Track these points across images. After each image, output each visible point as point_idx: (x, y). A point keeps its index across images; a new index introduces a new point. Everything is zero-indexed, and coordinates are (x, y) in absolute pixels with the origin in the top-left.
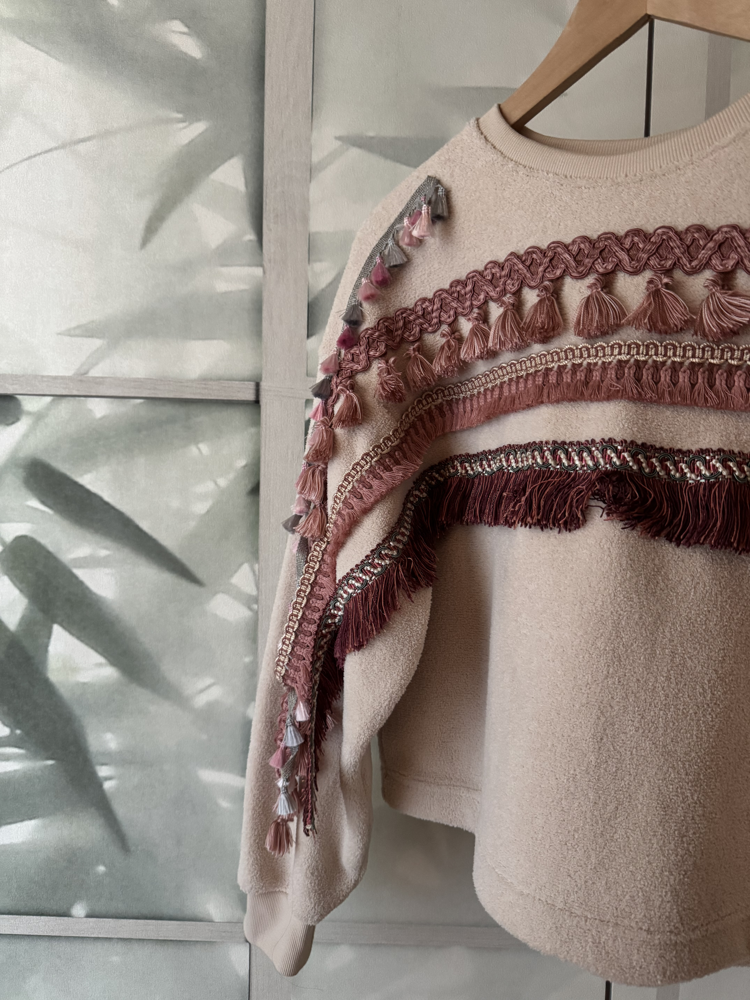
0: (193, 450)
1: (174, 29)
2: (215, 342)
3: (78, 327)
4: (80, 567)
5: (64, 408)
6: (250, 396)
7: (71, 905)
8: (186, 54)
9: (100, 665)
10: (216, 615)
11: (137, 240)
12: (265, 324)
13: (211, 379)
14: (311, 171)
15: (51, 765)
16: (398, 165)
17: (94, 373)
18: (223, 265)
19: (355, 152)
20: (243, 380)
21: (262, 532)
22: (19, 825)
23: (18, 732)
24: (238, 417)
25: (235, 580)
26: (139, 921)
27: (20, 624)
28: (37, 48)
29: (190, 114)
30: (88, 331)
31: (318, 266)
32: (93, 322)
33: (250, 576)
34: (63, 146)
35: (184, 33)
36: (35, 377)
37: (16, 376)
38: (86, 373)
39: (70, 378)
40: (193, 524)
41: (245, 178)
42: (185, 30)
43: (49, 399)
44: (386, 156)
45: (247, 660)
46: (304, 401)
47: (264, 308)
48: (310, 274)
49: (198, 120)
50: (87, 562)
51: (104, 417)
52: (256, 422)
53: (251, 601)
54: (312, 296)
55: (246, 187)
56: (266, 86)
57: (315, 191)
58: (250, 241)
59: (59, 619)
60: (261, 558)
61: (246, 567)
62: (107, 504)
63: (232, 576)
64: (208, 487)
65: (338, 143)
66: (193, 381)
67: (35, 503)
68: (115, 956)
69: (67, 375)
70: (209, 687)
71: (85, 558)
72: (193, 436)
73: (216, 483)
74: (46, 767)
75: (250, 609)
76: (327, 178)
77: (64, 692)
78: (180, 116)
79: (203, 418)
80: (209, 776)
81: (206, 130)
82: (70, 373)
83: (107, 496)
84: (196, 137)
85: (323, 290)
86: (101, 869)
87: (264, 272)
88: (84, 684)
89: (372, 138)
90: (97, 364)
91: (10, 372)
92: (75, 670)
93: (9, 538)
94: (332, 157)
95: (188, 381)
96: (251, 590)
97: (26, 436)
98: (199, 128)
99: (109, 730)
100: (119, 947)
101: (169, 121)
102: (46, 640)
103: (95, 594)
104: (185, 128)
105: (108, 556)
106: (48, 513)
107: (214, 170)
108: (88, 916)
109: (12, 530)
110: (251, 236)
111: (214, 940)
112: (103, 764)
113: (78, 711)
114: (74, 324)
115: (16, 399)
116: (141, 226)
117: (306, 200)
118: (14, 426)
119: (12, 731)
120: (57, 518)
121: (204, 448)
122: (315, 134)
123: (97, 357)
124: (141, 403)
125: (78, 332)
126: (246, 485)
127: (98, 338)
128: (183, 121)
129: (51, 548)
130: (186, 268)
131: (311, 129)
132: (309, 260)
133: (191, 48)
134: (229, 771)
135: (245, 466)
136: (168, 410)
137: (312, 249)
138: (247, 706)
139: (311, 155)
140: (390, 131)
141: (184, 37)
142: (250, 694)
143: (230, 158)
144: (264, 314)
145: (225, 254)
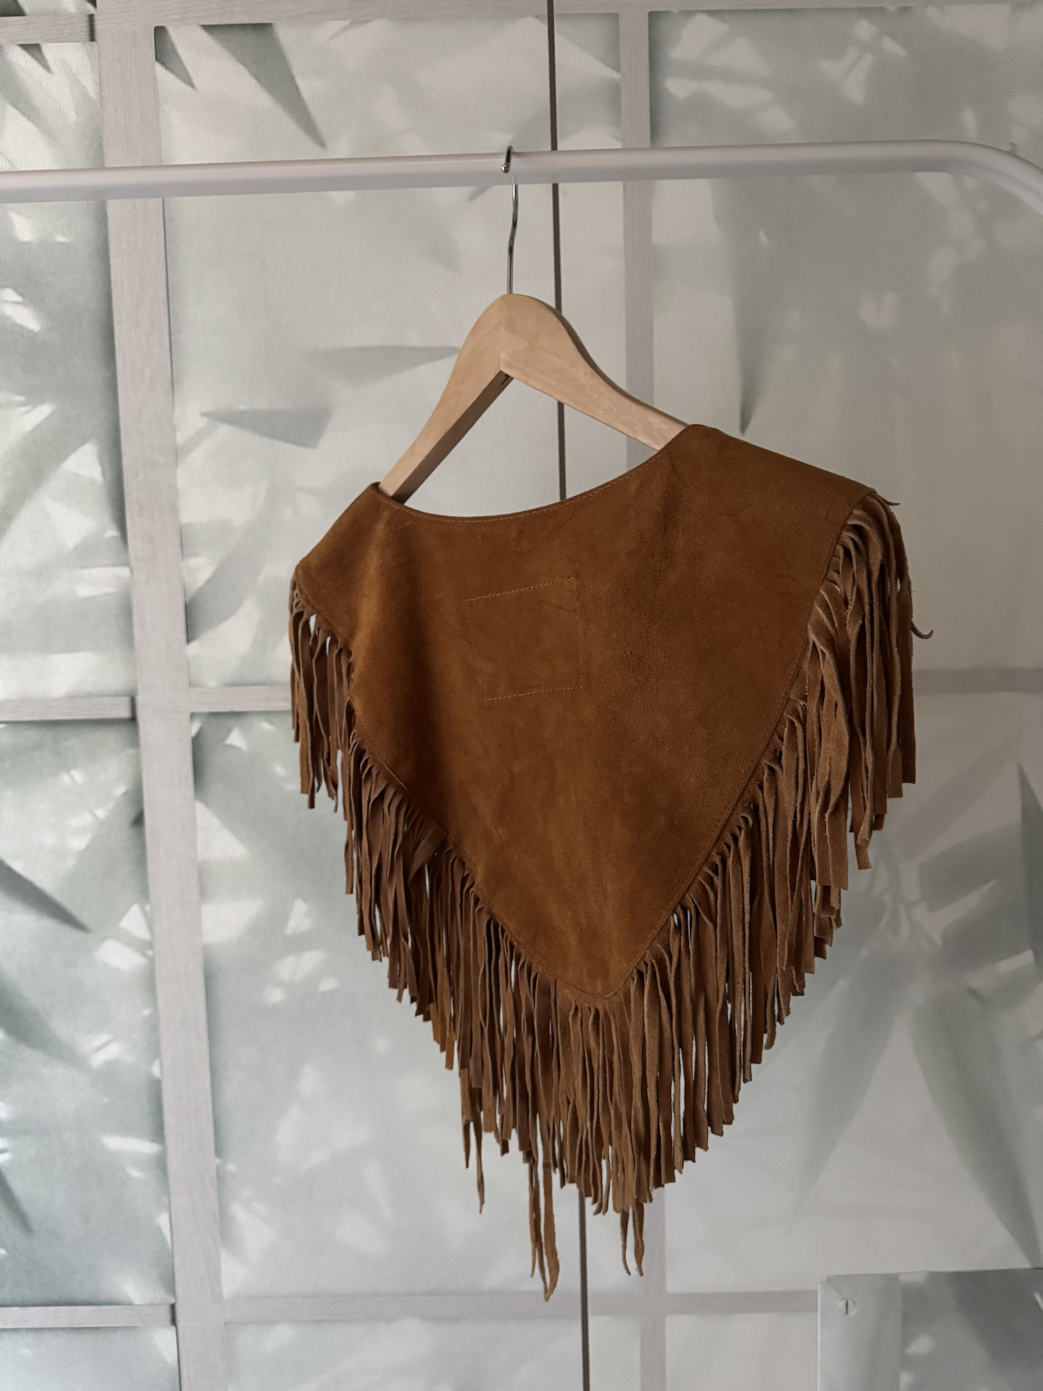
0: (65, 779)
1: (7, 298)
2: (81, 654)
6: (125, 713)
8: (22, 327)
10: (106, 964)
12: (137, 631)
13: (80, 697)
14: (177, 454)
16: (277, 442)
18: (84, 568)
19: (224, 431)
20: (116, 695)
21: (151, 867)
24: (112, 738)
25: (124, 924)
26: (49, 1308)
29: (33, 397)
31: (194, 562)
33: (142, 920)
35: (18, 303)
40: (71, 862)
41: (102, 466)
42: (19, 299)
44: (262, 433)
45: (146, 1012)
46: (188, 715)
47: (134, 612)
48: (184, 571)
49: (42, 402)
52: (135, 742)
53: (144, 947)
54: (189, 596)
55: (104, 476)
56: (117, 359)
57: (182, 478)
58: (113, 537)
60: (151, 898)
61: (135, 909)
63: (120, 919)
64: (86, 818)
65: (203, 422)
66: (59, 700)
68: (25, 1349)
70: (106, 1044)
72: (64, 765)
73: (93, 815)
75: (144, 955)
76: (197, 458)
78: (21, 398)
79: (73, 741)
80: (114, 1142)
81: (53, 414)
84: (42, 423)
85: (201, 589)
86: (2, 1252)
87: (132, 572)
89: (243, 412)
94: (200, 436)
95: (54, 700)
96: (142, 933)
98: (45, 411)
100: (30, 1338)
101: (10, 405)
104: (28, 412)
107: (66, 458)
110: (113, 532)
111: (136, 1325)
117: (173, 488)
121: (78, 775)
122: (177, 412)
126: (128, 815)
128: (24, 404)
130: (42, 572)
131: (173, 405)
132: (183, 554)
133: (28, 319)
134: (138, 1137)
135: (125, 794)
136: (33, 735)
137: (185, 542)
138: (151, 1063)
139: (175, 437)
140: (263, 403)
141: (19, 307)
142: (154, 1050)
143: (82, 444)
144: (135, 619)
145: (85, 554)
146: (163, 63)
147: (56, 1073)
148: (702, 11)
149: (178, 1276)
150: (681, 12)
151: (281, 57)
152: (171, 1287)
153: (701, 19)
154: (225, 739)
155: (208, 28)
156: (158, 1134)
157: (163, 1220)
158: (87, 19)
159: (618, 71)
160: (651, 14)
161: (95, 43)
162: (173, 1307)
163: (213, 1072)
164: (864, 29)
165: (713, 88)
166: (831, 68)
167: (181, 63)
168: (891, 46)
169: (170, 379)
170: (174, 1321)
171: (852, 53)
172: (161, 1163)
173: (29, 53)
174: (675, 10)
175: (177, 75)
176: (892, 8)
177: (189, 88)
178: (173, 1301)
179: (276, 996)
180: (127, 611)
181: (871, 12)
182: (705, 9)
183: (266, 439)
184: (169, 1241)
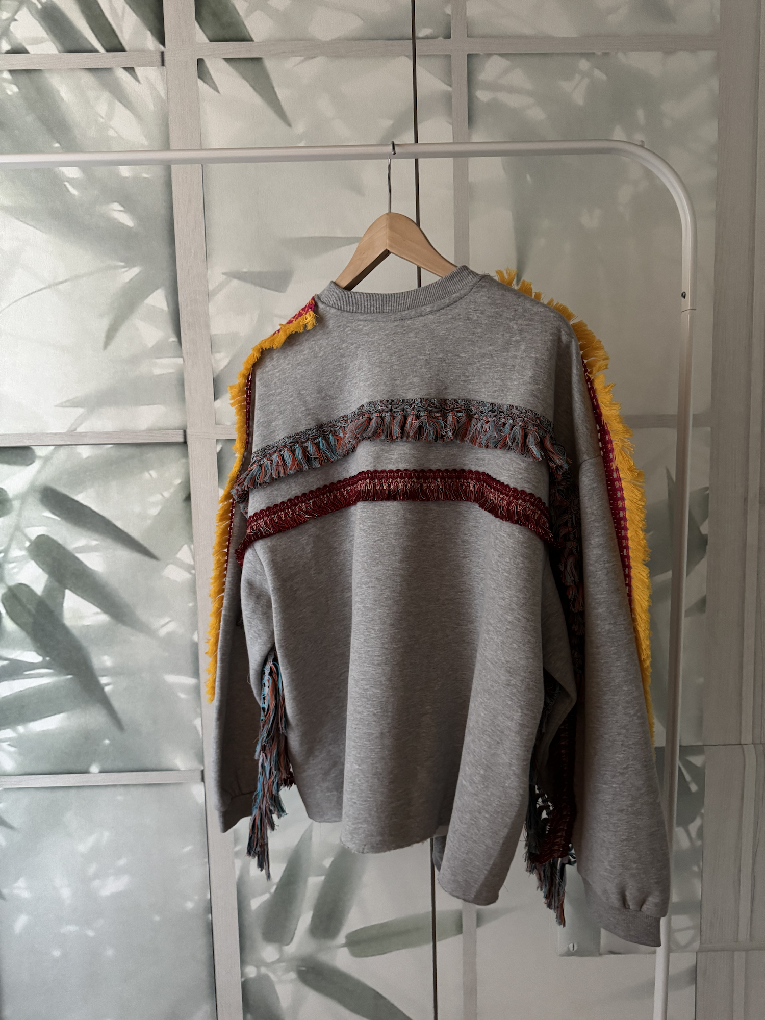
0: (147, 475)
1: (115, 208)
2: (155, 406)
3: (68, 401)
4: (80, 553)
5: (63, 453)
6: (180, 439)
7: (89, 766)
8: (123, 224)
9: (98, 613)
10: (169, 578)
11: (101, 344)
12: (187, 393)
13: (155, 430)
14: (209, 295)
15: (71, 678)
16: (263, 289)
17: (80, 430)
18: (157, 358)
19: (235, 282)
20: (175, 429)
21: (194, 524)
22: (52, 717)
23: (48, 659)
24: (173, 453)
25: (179, 556)
26: (133, 773)
27: (44, 591)
28: (28, 224)
29: (129, 263)
30: (74, 404)
31: (218, 356)
32: (77, 397)
33: (189, 554)
34: (49, 287)
35: (121, 211)
36: (43, 434)
37: (30, 434)
38: (75, 430)
39: (64, 434)
40: (149, 522)
41: (167, 302)
42: (122, 209)
43: (52, 448)
44: (256, 284)
45: (191, 605)
46: (216, 440)
47: (185, 384)
48: (213, 361)
49: (134, 266)
50: (83, 549)
51: (88, 458)
52: (186, 455)
53: (190, 568)
54: (215, 374)
55: (168, 307)
56: (176, 242)
57: (212, 309)
58: (174, 341)
59: (69, 586)
60: (195, 541)
61: (185, 547)
62: (94, 512)
63: (177, 553)
64: (158, 497)
65: (225, 277)
66: (143, 431)
67: (48, 514)
68: (120, 796)
69: (63, 432)
70: (168, 623)
71: (83, 546)
72: (146, 467)
73: (162, 495)
74: (68, 679)
75: (191, 573)
76: (220, 298)
77: (75, 632)
78: (122, 264)
79: (151, 455)
80: (171, 678)
81: (140, 272)
82: (65, 431)
83: (94, 508)
84: (134, 278)
85: (222, 370)
86: (107, 742)
87: (184, 361)
88: (88, 626)
89: (246, 273)
90: (81, 424)
91: (26, 432)
92: (81, 617)
93: (33, 537)
94: (221, 286)
95: (141, 431)
96: (190, 561)
97: (39, 472)
98: (135, 271)
99: (105, 654)
100: (122, 790)
101: (116, 268)
102: (61, 600)
103: (90, 569)
104: (126, 271)
105: (98, 544)
106: (57, 520)
107: (147, 297)
108: (101, 772)
109: (34, 532)
110: (173, 339)
111: (181, 782)
112: (103, 676)
113: (85, 643)
114: (65, 399)
115: (31, 448)
116: (103, 335)
117: (207, 314)
118: (31, 466)
119: (44, 659)
120: (63, 522)
121: (153, 473)
122: (209, 272)
123: (81, 420)
124: (112, 447)
125: (68, 404)
126: (182, 496)
127: (81, 407)
128: (124, 267)
129: (60, 542)
130: (134, 360)
131: (207, 268)
132: (212, 352)
133: (126, 220)
134: (185, 675)
135: (180, 484)
136: (129, 451)
137: (213, 345)
138: (193, 634)
139: (208, 286)
140: (256, 268)
141: (122, 214)
142: (195, 627)
143: (157, 289)
144: (186, 387)
145: (158, 351)
146: (202, 79)
147: (138, 639)
148: (496, 54)
149: (205, 754)
150: (485, 54)
151: (267, 77)
152: (202, 760)
153: (495, 57)
155: (227, 60)
156: (196, 673)
157: (198, 722)
158: (159, 54)
159: (451, 86)
160: (468, 55)
161: (164, 67)
162: (203, 772)
164: (584, 64)
165: (503, 97)
166: (566, 86)
167: (212, 79)
168: (597, 73)
169: (205, 253)
170: (203, 780)
171: (578, 77)
172: (197, 689)
173: (128, 72)
174: (481, 53)
175: (210, 86)
176: (599, 53)
177: (216, 93)
178: (202, 768)
180: (181, 383)
181: (588, 55)
182: (498, 52)
183: (258, 288)
184: (201, 733)
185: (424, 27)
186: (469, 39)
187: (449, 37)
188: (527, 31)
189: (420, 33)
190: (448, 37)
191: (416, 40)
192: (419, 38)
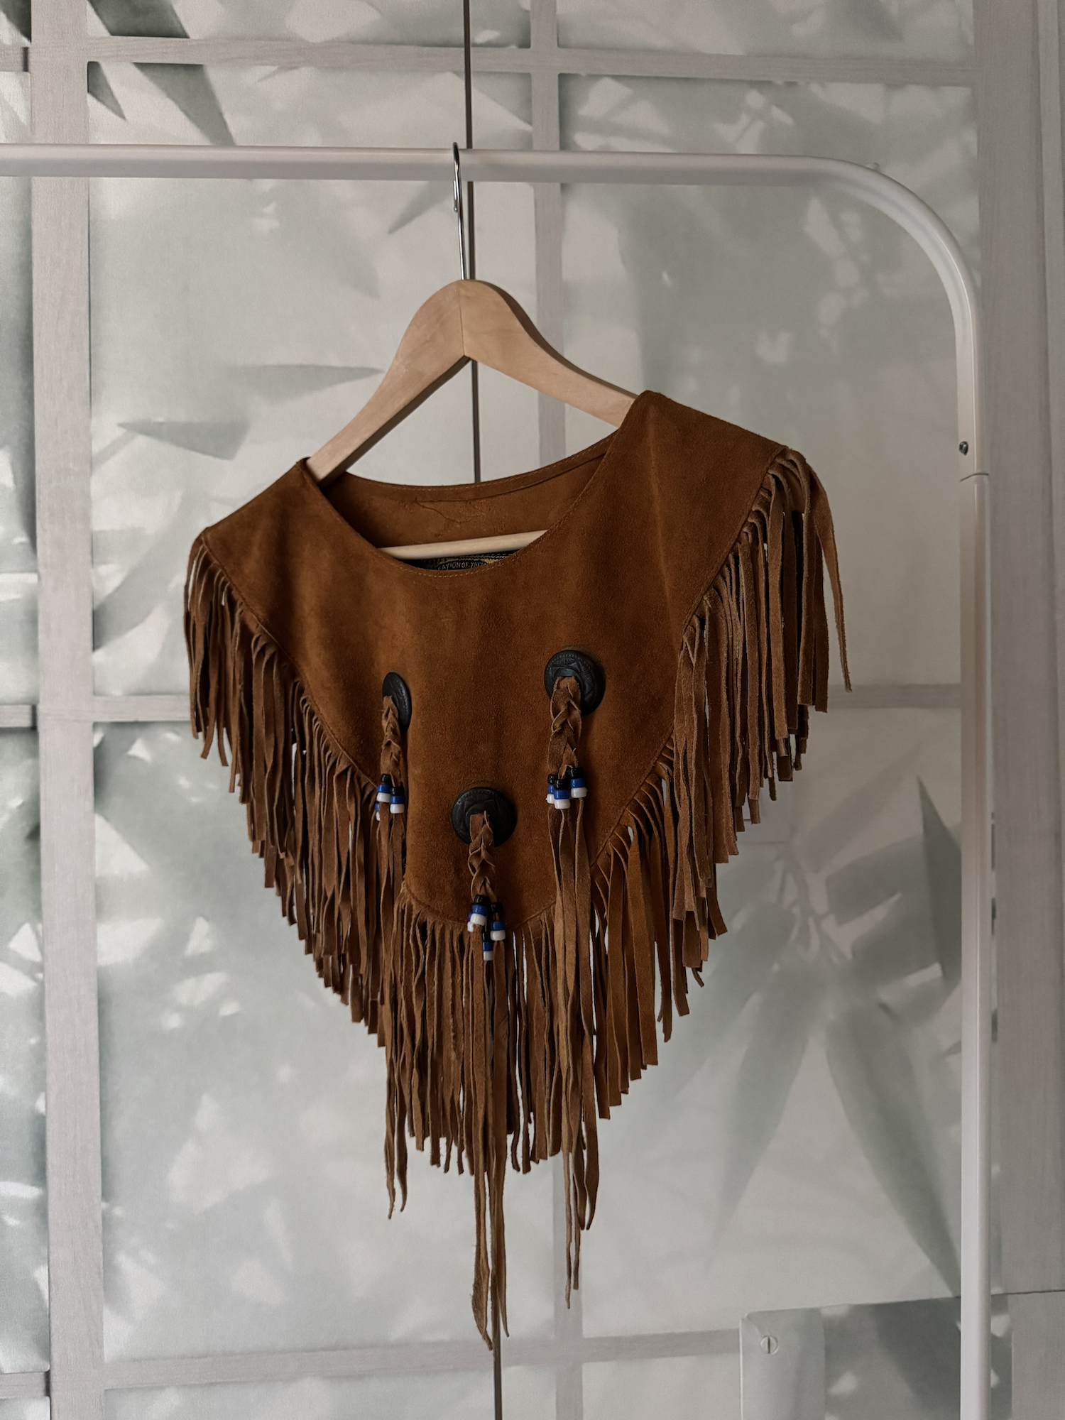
6: (25, 722)
12: (41, 637)
14: (92, 463)
16: (194, 454)
19: (141, 441)
20: (17, 703)
21: (45, 884)
24: (11, 747)
25: (13, 945)
31: (103, 570)
33: (32, 937)
41: (14, 473)
44: (178, 443)
45: (33, 1041)
46: (91, 724)
47: (40, 619)
48: (94, 578)
52: (34, 752)
53: (32, 970)
54: (97, 603)
55: (15, 482)
56: (35, 369)
57: (96, 486)
58: (22, 544)
60: (44, 917)
61: (26, 929)
63: (9, 939)
65: (120, 432)
75: (35, 979)
76: (111, 469)
85: (110, 596)
87: (39, 578)
89: (161, 424)
94: (115, 447)
96: (33, 955)
110: (22, 538)
117: (87, 496)
122: (94, 421)
126: (24, 828)
131: (90, 416)
132: (93, 562)
134: (18, 1180)
135: (23, 804)
137: (96, 550)
138: (36, 1097)
139: (91, 445)
140: (180, 415)
142: (39, 1084)
144: (41, 627)
146: (95, 95)
148: (608, 76)
149: (54, 1338)
150: (589, 75)
151: (210, 95)
152: (47, 1353)
153: (607, 83)
154: (129, 748)
155: (141, 66)
156: (40, 1176)
157: (41, 1275)
158: (22, 51)
159: (530, 123)
160: (561, 76)
161: (28, 74)
162: (47, 1375)
163: (104, 1105)
164: (754, 99)
165: (618, 143)
166: (726, 132)
167: (112, 95)
168: (778, 114)
169: (88, 389)
170: (48, 1392)
171: (744, 119)
172: (41, 1209)
174: (583, 73)
175: (108, 106)
176: (780, 82)
177: (119, 119)
178: (48, 1368)
179: (173, 1021)
180: (32, 618)
181: (761, 85)
182: (611, 74)
183: (182, 450)
184: (47, 1297)
185: (485, 28)
186: (563, 51)
187: (528, 46)
188: (660, 42)
189: (479, 36)
190: (525, 44)
191: (472, 49)
192: (476, 45)
